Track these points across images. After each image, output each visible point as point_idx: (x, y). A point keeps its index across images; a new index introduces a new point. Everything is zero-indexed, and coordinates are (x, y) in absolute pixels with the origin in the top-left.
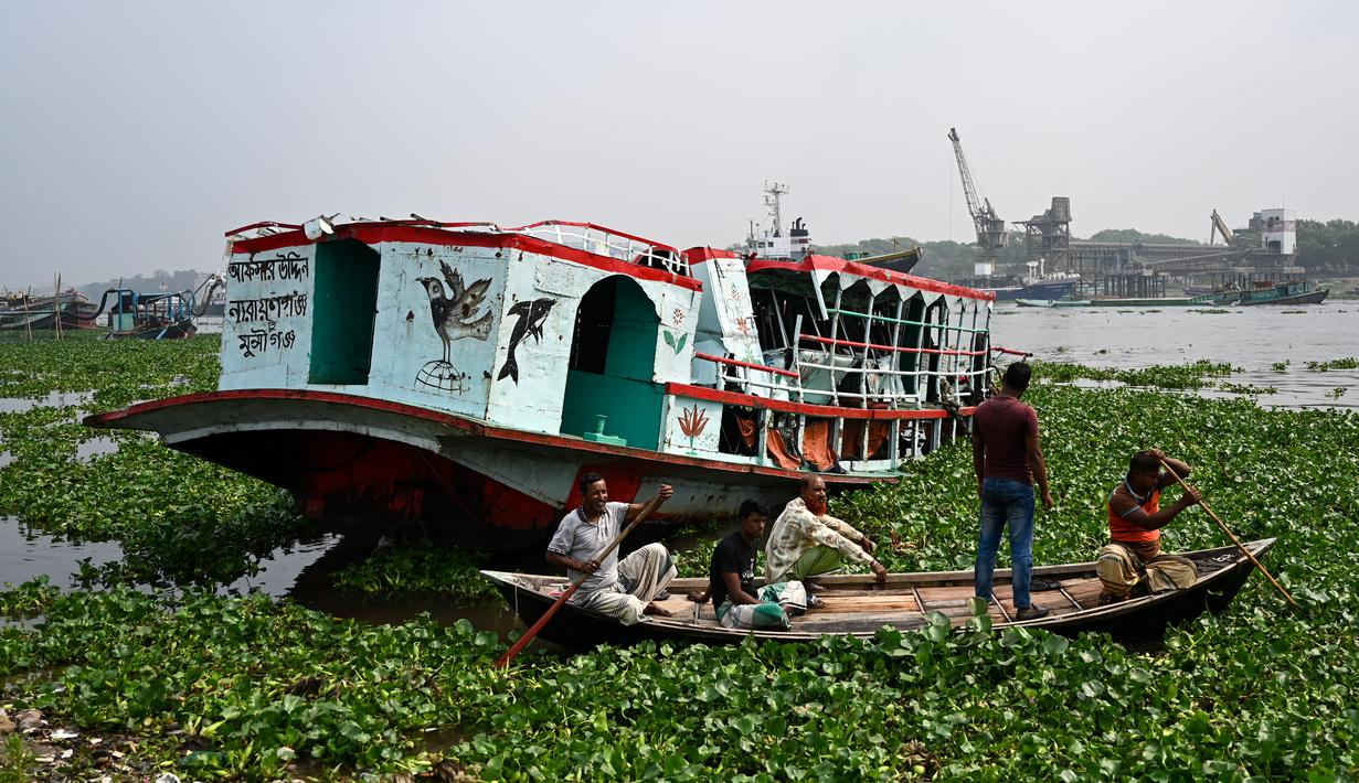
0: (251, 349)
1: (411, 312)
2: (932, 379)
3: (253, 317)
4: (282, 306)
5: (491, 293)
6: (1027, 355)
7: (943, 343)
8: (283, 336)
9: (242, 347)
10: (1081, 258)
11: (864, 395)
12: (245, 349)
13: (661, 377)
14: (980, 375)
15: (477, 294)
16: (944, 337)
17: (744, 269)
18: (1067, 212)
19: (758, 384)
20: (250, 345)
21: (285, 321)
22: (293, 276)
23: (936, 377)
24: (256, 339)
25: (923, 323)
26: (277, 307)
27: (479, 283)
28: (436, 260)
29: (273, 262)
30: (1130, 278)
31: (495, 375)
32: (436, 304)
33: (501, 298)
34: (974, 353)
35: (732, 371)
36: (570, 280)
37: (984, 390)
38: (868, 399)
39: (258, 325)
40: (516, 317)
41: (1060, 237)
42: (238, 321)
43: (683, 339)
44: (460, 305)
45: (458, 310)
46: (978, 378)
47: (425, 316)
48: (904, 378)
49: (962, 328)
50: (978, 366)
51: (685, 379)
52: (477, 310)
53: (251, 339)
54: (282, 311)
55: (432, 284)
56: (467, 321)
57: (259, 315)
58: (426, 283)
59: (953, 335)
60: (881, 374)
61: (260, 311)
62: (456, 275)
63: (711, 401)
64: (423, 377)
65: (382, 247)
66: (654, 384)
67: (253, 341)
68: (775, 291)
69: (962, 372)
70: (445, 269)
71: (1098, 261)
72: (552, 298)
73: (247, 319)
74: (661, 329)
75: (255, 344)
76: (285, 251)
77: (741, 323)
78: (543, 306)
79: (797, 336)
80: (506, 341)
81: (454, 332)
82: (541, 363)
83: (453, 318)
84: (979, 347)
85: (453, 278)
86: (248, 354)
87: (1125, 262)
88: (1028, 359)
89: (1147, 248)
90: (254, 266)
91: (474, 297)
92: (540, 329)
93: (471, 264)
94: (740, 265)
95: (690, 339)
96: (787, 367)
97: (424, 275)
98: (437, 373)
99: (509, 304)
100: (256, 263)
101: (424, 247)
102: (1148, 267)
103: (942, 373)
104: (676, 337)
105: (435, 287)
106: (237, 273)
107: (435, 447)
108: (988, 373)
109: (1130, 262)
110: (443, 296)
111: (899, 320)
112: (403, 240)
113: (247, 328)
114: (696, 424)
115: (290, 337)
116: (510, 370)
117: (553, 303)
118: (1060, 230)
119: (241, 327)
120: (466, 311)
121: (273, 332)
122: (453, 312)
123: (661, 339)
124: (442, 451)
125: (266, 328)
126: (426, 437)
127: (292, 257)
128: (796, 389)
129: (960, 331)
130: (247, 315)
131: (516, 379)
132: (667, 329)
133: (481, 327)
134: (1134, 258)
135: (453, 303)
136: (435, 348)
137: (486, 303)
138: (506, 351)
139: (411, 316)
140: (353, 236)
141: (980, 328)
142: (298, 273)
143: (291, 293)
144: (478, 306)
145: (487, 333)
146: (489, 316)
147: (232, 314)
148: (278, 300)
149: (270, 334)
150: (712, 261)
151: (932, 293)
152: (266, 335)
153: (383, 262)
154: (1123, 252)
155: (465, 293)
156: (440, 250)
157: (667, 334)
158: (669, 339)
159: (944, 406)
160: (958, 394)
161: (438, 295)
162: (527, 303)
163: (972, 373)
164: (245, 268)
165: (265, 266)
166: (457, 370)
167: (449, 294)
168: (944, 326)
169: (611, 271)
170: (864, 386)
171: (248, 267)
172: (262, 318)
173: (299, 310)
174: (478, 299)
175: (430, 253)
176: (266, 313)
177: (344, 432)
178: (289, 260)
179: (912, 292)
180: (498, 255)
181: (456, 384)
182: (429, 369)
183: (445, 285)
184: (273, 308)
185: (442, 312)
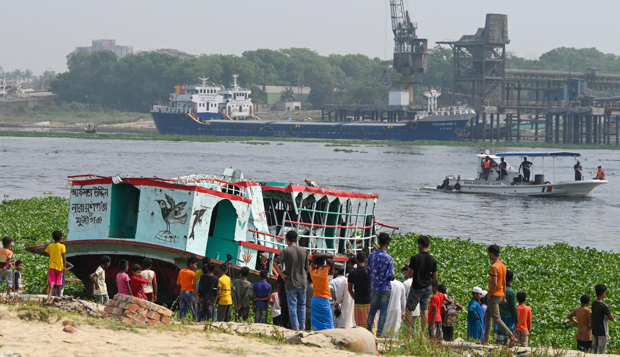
0: (81, 223)
1: (153, 212)
2: (341, 242)
3: (82, 210)
4: (96, 207)
5: (186, 207)
6: (395, 228)
7: (348, 223)
8: (96, 219)
9: (77, 222)
10: (519, 89)
11: (310, 248)
12: (79, 223)
13: (237, 239)
14: (368, 240)
15: (181, 207)
16: (349, 220)
17: (261, 190)
18: (504, 32)
19: (269, 242)
20: (80, 222)
21: (97, 213)
22: (100, 196)
23: (344, 240)
24: (83, 219)
25: (339, 213)
26: (93, 207)
27: (182, 203)
28: (163, 193)
29: (91, 190)
30: (577, 116)
31: (188, 237)
32: (163, 210)
33: (190, 209)
34: (365, 227)
36: (211, 202)
37: (370, 248)
38: (312, 250)
39: (85, 214)
40: (195, 216)
41: (493, 63)
42: (76, 212)
43: (244, 223)
44: (173, 211)
45: (173, 212)
46: (367, 241)
47: (159, 214)
48: (326, 240)
49: (359, 214)
50: (367, 234)
51: (244, 239)
52: (181, 213)
53: (81, 219)
54: (96, 209)
55: (162, 202)
56: (176, 217)
57: (85, 210)
58: (159, 202)
59: (354, 218)
60: (317, 238)
61: (85, 208)
62: (172, 199)
63: (253, 249)
64: (158, 236)
65: (141, 187)
66: (234, 241)
67: (82, 220)
68: (272, 199)
69: (359, 238)
70: (167, 197)
71: (541, 94)
72: (205, 209)
73: (80, 211)
74: (238, 220)
75: (83, 221)
76: (97, 186)
77: (260, 215)
78: (203, 211)
79: (284, 221)
80: (191, 225)
81: (171, 221)
82: (201, 233)
83: (170, 215)
84: (368, 223)
85: (170, 200)
86: (80, 225)
87: (573, 95)
88: (396, 230)
89: (602, 78)
90: (83, 191)
91: (179, 208)
92: (201, 220)
93: (178, 196)
94: (259, 188)
95: (247, 223)
96: (277, 234)
97: (158, 199)
98: (165, 235)
99: (193, 211)
100: (84, 190)
101: (159, 188)
102: (601, 103)
103: (347, 238)
104: (242, 223)
105: (163, 203)
106: (75, 193)
107: (173, 262)
108: (373, 239)
109: (580, 96)
110: (166, 207)
111: (327, 212)
112: (149, 185)
113: (80, 215)
114: (248, 258)
115: (100, 220)
116: (192, 235)
117: (205, 210)
118: (495, 54)
119: (77, 214)
120: (176, 213)
121: (92, 217)
122: (171, 213)
123: (237, 223)
124: (175, 263)
125: (88, 215)
126: (170, 258)
127: (100, 188)
128: (283, 245)
129: (357, 216)
130: (79, 210)
131: (193, 239)
132: (240, 220)
133: (182, 219)
134: (585, 90)
135: (170, 210)
136: (164, 226)
137: (184, 211)
138: (192, 228)
139: (153, 214)
140: (128, 182)
141: (369, 213)
142: (102, 195)
143: (100, 202)
144: (181, 211)
145: (185, 222)
146: (186, 215)
147: (73, 209)
148: (94, 204)
149: (90, 218)
150: (249, 187)
151: (344, 198)
152: (88, 218)
153: (141, 193)
154: (572, 83)
155: (175, 207)
156: (166, 190)
157: (239, 221)
158: (240, 223)
159: (348, 255)
160: (355, 250)
161: (164, 206)
162: (198, 211)
163: (363, 238)
164: (79, 192)
165: (88, 191)
166: (173, 233)
167: (169, 206)
168: (349, 214)
169: (223, 197)
170: (310, 244)
171: (80, 191)
172: (86, 211)
173: (103, 209)
174: (181, 209)
175: (161, 191)
176: (88, 209)
177: (135, 256)
178: (98, 189)
179: (334, 198)
180: (189, 193)
181: (172, 240)
182: (161, 234)
183: (167, 203)
184: (91, 208)
185: (165, 213)
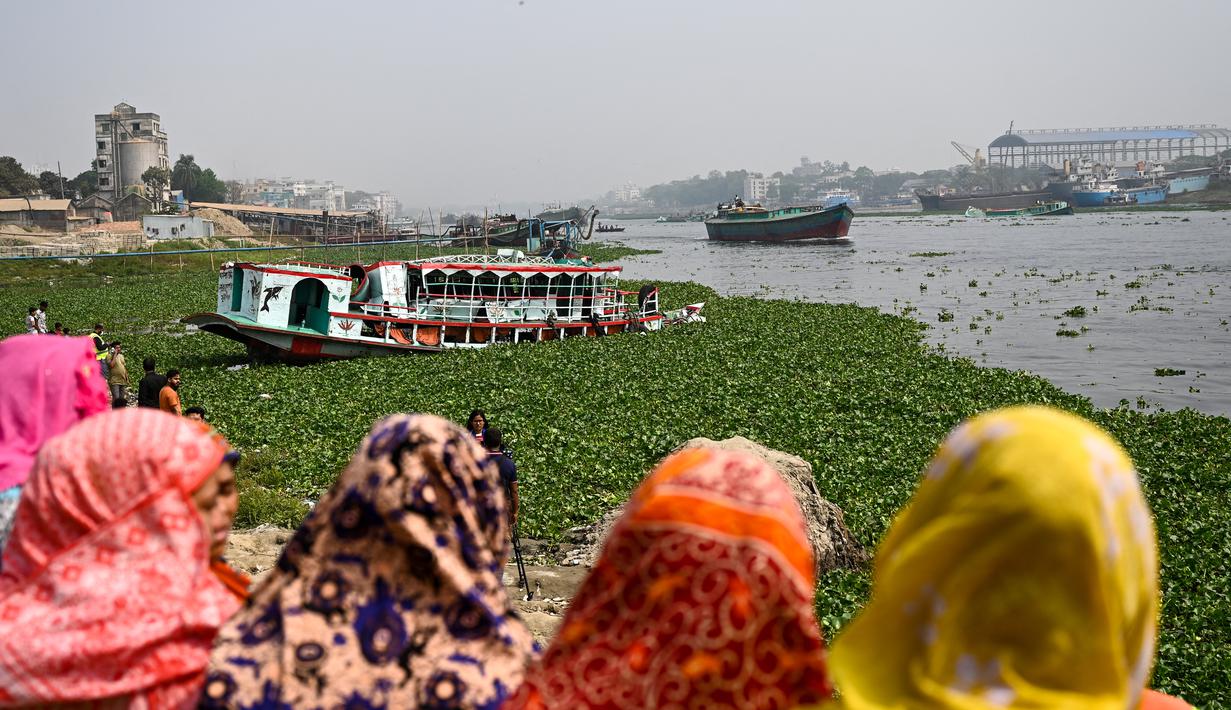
13: (330, 310)
21: (229, 291)
26: (228, 287)
28: (253, 275)
29: (228, 273)
32: (253, 288)
33: (260, 287)
35: (387, 309)
36: (289, 281)
39: (224, 292)
42: (221, 291)
43: (343, 297)
51: (344, 311)
52: (258, 290)
55: (252, 282)
56: (256, 293)
61: (225, 288)
63: (357, 319)
66: (327, 313)
70: (255, 278)
74: (331, 295)
75: (224, 298)
76: (229, 270)
77: (397, 289)
78: (278, 289)
79: (418, 294)
82: (279, 306)
85: (256, 280)
86: (223, 301)
91: (258, 286)
92: (277, 296)
94: (398, 267)
95: (347, 297)
97: (251, 280)
98: (251, 308)
101: (251, 271)
104: (339, 297)
106: (221, 276)
112: (248, 269)
114: (348, 326)
115: (229, 297)
116: (266, 308)
117: (282, 288)
122: (255, 291)
123: (331, 298)
131: (268, 311)
132: (335, 295)
133: (259, 295)
135: (255, 288)
136: (252, 301)
139: (249, 291)
145: (255, 298)
146: (260, 292)
150: (383, 267)
152: (226, 295)
156: (254, 272)
158: (335, 297)
161: (253, 285)
162: (271, 289)
166: (254, 308)
167: (255, 285)
169: (307, 277)
180: (262, 274)
181: (254, 312)
183: (254, 283)
185: (253, 291)
